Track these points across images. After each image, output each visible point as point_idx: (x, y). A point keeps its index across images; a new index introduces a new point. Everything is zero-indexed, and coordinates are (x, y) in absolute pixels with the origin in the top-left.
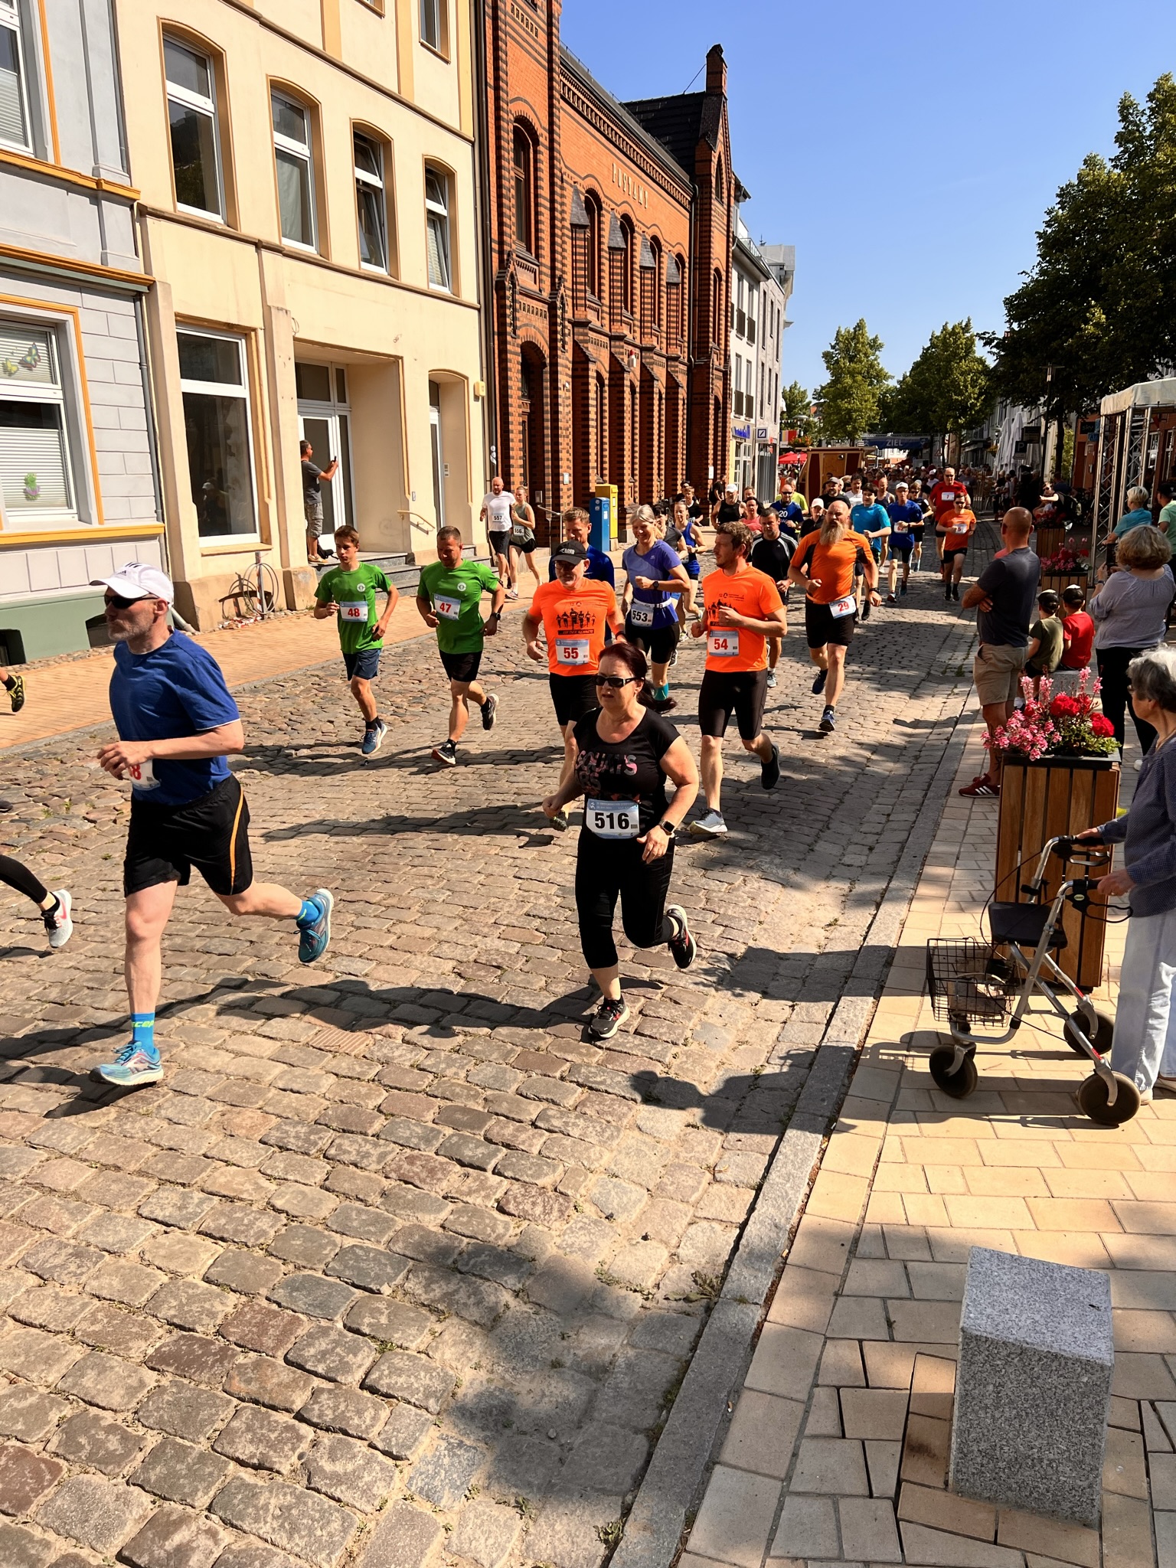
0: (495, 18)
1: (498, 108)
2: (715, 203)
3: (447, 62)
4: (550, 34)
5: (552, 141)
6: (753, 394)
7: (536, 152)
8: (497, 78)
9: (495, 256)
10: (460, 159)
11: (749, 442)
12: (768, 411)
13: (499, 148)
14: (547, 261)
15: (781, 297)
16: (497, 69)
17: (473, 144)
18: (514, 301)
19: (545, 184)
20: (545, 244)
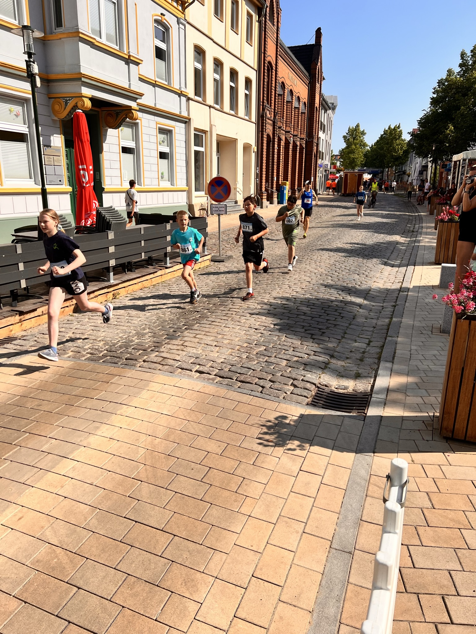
0: (265, 31)
1: (264, 60)
2: (317, 83)
3: (252, 46)
4: (277, 33)
5: (276, 68)
6: (323, 152)
7: (272, 72)
8: (265, 50)
9: (261, 106)
10: (253, 76)
11: (321, 169)
12: (327, 158)
13: (264, 72)
14: (273, 107)
15: (332, 115)
16: (265, 47)
17: (256, 71)
18: (266, 121)
19: (274, 82)
20: (273, 102)
